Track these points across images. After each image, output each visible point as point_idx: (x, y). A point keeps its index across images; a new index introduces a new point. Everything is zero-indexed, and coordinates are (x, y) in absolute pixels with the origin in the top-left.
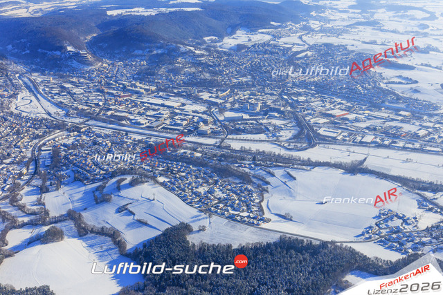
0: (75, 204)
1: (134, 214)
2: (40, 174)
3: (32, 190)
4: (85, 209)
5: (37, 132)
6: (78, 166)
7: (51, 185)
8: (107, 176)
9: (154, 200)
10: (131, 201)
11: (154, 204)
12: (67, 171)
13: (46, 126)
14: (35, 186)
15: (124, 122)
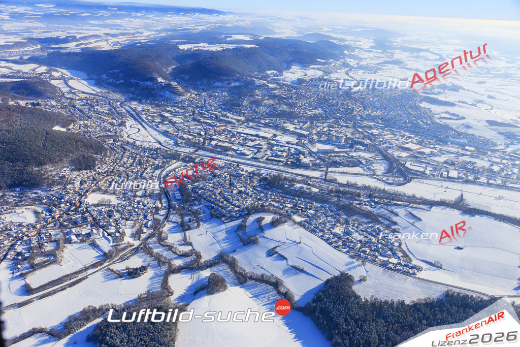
0: (223, 245)
1: (286, 259)
2: (174, 209)
3: (174, 227)
4: (234, 251)
5: (156, 162)
6: (209, 201)
7: (190, 222)
8: (243, 214)
9: (300, 243)
10: (278, 244)
11: (302, 248)
12: (200, 206)
13: (163, 156)
14: (174, 222)
15: (230, 153)
